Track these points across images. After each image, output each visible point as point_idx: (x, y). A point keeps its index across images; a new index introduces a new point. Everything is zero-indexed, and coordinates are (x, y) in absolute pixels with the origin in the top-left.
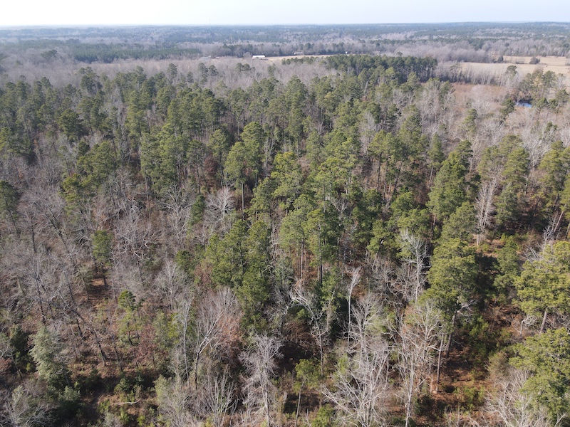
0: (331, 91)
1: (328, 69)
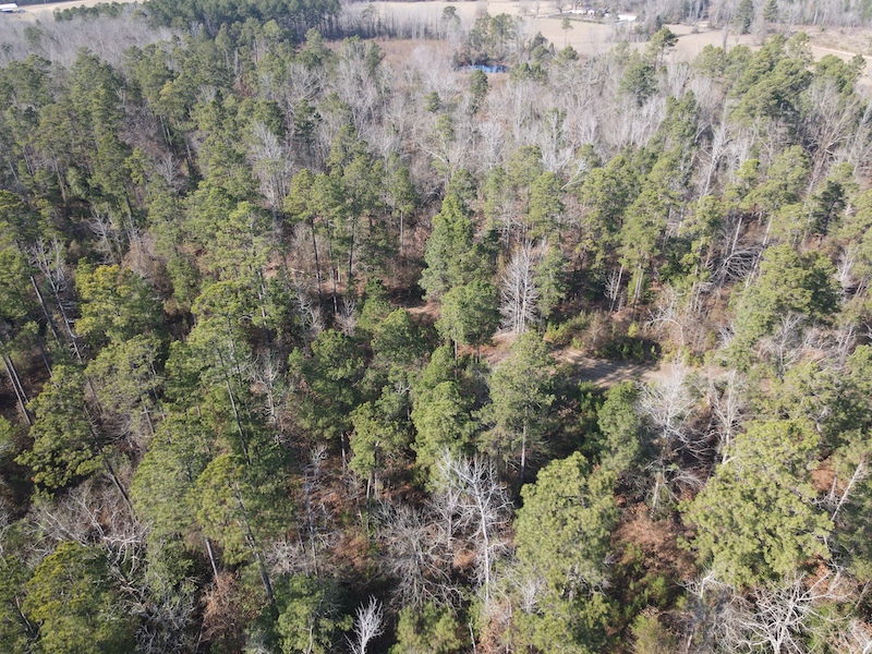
0: (172, 78)
1: (153, 26)
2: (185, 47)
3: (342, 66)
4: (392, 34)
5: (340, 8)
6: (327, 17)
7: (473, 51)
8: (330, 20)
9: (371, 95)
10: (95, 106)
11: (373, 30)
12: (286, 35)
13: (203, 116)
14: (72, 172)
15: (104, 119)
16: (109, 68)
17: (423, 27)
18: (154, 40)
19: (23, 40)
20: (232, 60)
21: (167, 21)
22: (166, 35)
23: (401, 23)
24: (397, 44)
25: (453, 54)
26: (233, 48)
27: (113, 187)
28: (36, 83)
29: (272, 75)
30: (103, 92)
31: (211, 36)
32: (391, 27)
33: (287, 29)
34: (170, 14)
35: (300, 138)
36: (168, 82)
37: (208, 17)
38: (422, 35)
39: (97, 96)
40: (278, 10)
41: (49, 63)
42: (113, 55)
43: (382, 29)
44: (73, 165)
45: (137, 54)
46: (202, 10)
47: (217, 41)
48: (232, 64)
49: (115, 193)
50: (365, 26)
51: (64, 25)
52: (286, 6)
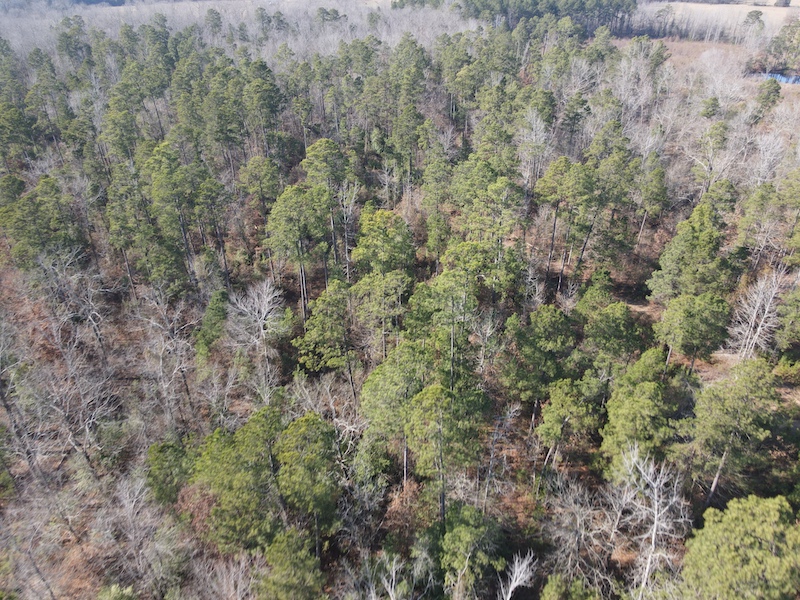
0: (469, 63)
1: (464, 17)
2: (485, 36)
3: (624, 64)
4: (684, 35)
5: (635, 8)
6: (620, 15)
7: (771, 59)
8: (623, 18)
9: (646, 93)
10: (405, 81)
11: (665, 30)
12: (577, 31)
13: (487, 98)
14: (376, 131)
15: (409, 92)
16: (422, 50)
17: (719, 30)
18: (462, 29)
19: (365, 22)
20: (522, 51)
21: (477, 14)
22: (473, 25)
23: (696, 26)
24: (686, 45)
25: (747, 59)
26: (526, 40)
27: (403, 148)
28: (367, 58)
29: (555, 67)
30: (413, 70)
31: (509, 28)
32: (684, 27)
33: (579, 26)
34: (480, 7)
35: (566, 127)
36: (465, 66)
37: (511, 11)
38: (717, 37)
39: (408, 73)
40: (575, 7)
41: (380, 43)
42: (428, 41)
43: (674, 30)
44: (378, 126)
45: (447, 40)
46: (508, 5)
47: (514, 33)
48: (521, 54)
49: (403, 153)
50: (656, 26)
51: (398, 13)
52: (584, 4)
